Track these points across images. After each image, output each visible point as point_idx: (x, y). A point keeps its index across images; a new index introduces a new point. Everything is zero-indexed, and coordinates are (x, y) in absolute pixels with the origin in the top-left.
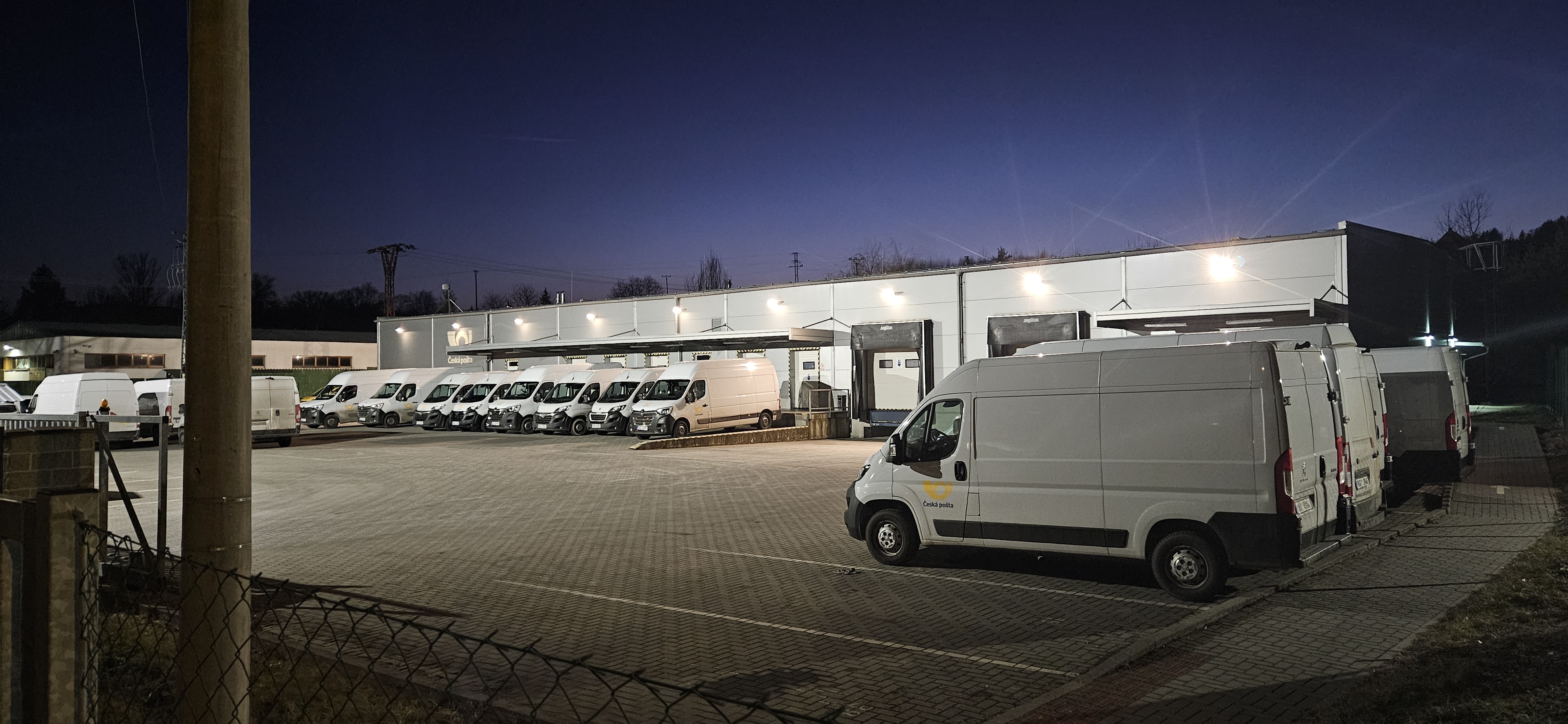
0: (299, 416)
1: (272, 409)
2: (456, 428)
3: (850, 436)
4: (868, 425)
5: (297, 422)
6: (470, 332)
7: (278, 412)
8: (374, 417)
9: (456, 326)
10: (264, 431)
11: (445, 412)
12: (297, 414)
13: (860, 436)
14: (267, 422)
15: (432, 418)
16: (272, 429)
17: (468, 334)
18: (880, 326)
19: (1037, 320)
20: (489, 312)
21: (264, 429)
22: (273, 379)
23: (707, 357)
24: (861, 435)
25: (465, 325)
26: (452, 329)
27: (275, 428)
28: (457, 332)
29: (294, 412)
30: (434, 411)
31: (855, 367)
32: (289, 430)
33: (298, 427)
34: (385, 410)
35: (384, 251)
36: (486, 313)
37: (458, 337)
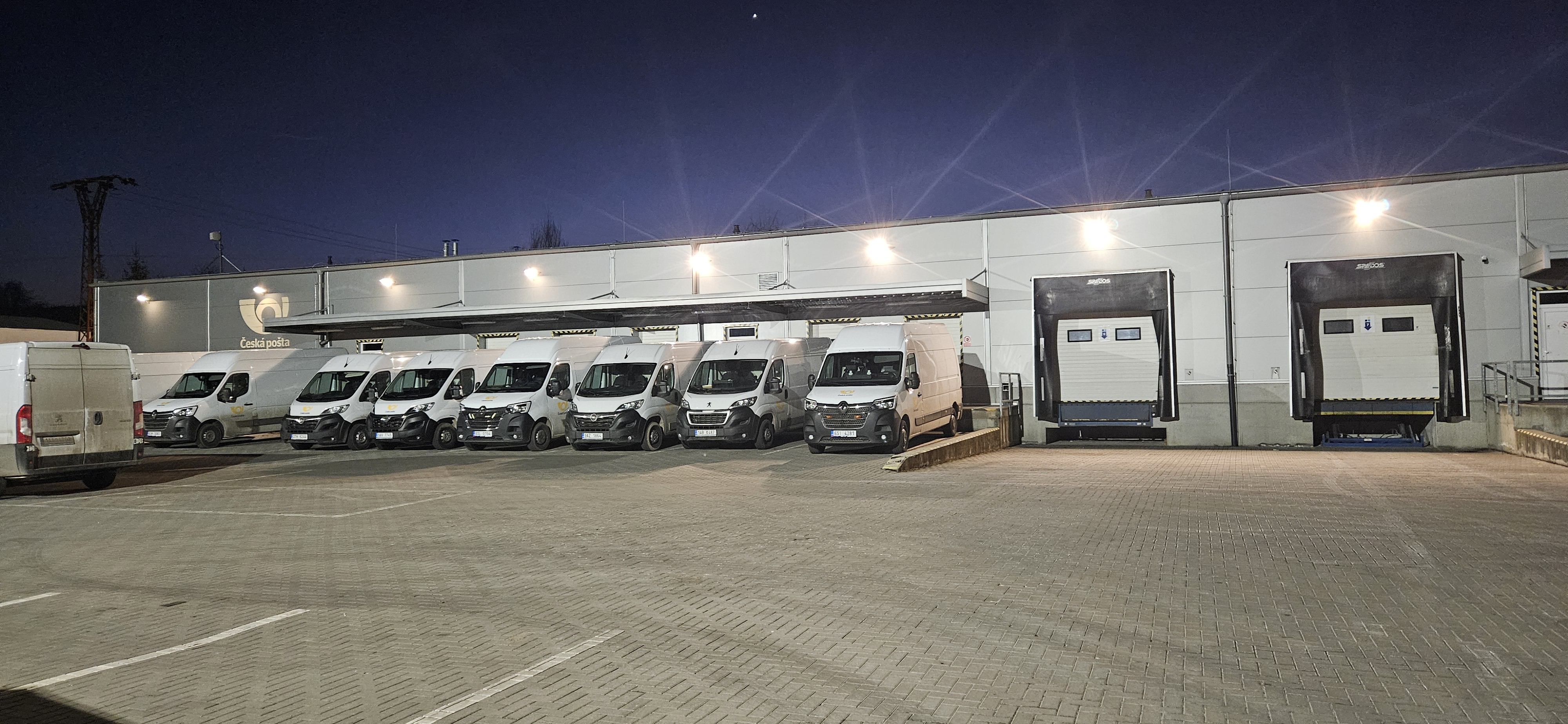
0: (140, 425)
1: (86, 410)
2: (387, 445)
3: (1021, 442)
4: (1055, 425)
5: (136, 436)
6: (285, 299)
7: (98, 418)
8: (178, 429)
9: (259, 290)
10: (71, 458)
11: (349, 417)
12: (136, 420)
13: (1040, 442)
14: (77, 437)
15: (326, 427)
16: (87, 451)
17: (281, 304)
18: (1088, 278)
19: (1381, 265)
20: (324, 269)
21: (70, 452)
22: (87, 347)
23: (750, 332)
24: (1041, 438)
25: (273, 289)
26: (251, 295)
27: (94, 450)
28: (258, 300)
29: (130, 416)
30: (326, 415)
31: (1042, 340)
32: (121, 453)
33: (139, 448)
34: (201, 417)
35: (81, 187)
36: (319, 271)
37: (261, 308)
